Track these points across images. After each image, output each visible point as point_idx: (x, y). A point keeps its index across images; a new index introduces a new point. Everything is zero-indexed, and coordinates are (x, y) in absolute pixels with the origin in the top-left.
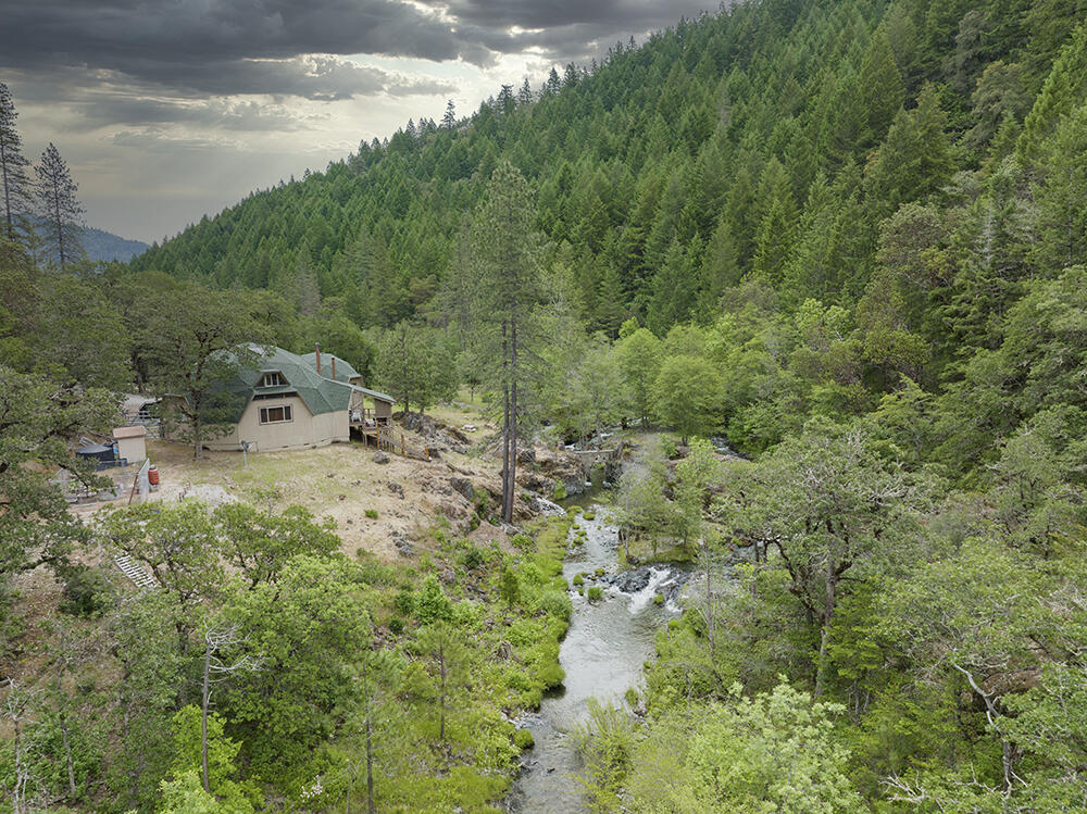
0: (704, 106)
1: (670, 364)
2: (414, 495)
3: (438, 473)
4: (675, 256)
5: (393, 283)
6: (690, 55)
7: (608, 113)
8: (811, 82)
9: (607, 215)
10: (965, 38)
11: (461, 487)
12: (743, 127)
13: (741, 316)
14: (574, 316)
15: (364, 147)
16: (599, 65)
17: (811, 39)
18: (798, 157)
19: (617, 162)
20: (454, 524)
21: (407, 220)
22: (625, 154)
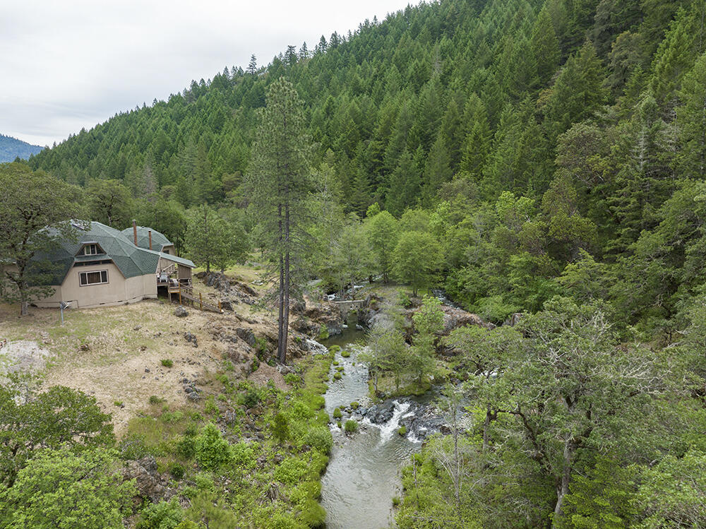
0: (424, 60)
1: (405, 237)
2: (206, 344)
3: (227, 324)
4: (406, 161)
5: (211, 176)
6: (414, 28)
7: (359, 66)
8: (497, 45)
9: (358, 132)
10: (600, 18)
11: (245, 335)
12: (451, 75)
13: (454, 203)
14: (335, 201)
15: (194, 84)
16: (353, 34)
17: (495, 18)
18: (490, 93)
19: (365, 96)
20: (238, 367)
21: (222, 134)
22: (371, 92)
